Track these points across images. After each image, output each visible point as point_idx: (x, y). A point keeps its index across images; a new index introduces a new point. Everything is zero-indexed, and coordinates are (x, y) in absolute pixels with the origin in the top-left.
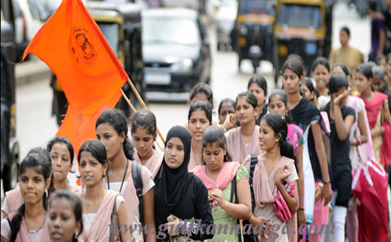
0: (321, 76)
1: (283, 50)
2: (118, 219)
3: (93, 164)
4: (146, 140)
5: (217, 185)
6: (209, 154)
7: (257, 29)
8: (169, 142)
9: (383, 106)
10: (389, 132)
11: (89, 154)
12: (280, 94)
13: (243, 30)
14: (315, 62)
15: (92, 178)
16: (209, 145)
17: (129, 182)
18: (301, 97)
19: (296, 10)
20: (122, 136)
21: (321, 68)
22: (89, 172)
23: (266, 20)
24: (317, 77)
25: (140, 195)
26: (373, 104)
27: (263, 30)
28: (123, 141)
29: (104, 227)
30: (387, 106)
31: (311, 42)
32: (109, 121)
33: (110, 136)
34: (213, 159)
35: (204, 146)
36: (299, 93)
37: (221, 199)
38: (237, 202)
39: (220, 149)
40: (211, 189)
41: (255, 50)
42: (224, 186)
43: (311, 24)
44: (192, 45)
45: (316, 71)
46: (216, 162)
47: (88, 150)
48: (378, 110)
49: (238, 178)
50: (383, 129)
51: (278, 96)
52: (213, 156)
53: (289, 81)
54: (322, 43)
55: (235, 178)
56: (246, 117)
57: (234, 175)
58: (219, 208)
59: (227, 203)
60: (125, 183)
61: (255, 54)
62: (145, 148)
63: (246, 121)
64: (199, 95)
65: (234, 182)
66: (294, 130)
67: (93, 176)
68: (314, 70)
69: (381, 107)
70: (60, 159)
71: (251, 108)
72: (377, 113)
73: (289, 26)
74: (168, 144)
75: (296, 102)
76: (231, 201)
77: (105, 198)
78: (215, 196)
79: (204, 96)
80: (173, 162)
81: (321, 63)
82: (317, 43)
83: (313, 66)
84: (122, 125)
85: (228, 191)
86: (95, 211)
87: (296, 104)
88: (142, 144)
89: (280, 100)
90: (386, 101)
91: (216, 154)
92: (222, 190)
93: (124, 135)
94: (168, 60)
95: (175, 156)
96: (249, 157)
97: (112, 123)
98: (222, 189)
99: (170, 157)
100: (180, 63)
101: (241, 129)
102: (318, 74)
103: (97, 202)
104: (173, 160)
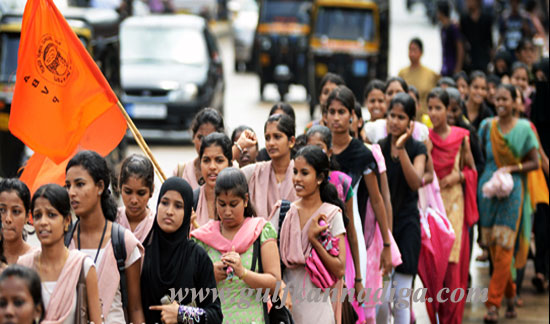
0: (377, 104)
1: (322, 70)
2: (85, 289)
3: (51, 215)
4: (141, 193)
5: (233, 247)
6: (224, 205)
7: (285, 42)
8: (165, 196)
9: (463, 144)
10: (471, 179)
11: (46, 201)
12: (321, 132)
13: (266, 44)
14: (368, 87)
15: (50, 235)
16: (223, 192)
17: (108, 249)
18: (351, 138)
19: (339, 16)
20: (100, 186)
21: (377, 93)
22: (46, 225)
23: (296, 30)
24: (371, 105)
25: (121, 269)
26: (450, 141)
27: (293, 42)
28: (100, 192)
29: (68, 300)
30: (468, 145)
31: (360, 58)
32: (83, 164)
33: (84, 184)
34: (228, 212)
35: (218, 194)
36: (348, 133)
37: (238, 266)
38: (261, 271)
39: (239, 199)
40: (226, 252)
41: (283, 70)
42: (243, 248)
43: (361, 34)
44: (198, 66)
45: (370, 98)
46: (232, 216)
47: (45, 196)
48: (457, 149)
49: (263, 239)
50: (463, 174)
51: (318, 135)
52: (228, 208)
53: (337, 116)
54: (376, 60)
55: (259, 239)
56: (277, 149)
57: (257, 234)
58: (235, 278)
59: (247, 271)
60: (102, 251)
61: (282, 76)
62: (139, 205)
63: (276, 154)
64: (204, 126)
65: (258, 244)
66: (339, 179)
67: (51, 232)
68: (367, 96)
69: (460, 147)
70: (9, 212)
71: (284, 138)
72: (455, 154)
73: (330, 38)
74: (162, 199)
75: (344, 144)
76: (253, 269)
77: (68, 260)
78: (229, 261)
79: (210, 126)
80: (168, 224)
81: (377, 87)
82: (368, 59)
83: (365, 92)
84: (100, 171)
85: (249, 256)
86: (55, 278)
87: (344, 148)
88: (135, 198)
89: (321, 139)
90: (467, 138)
91: (233, 205)
92: (240, 254)
93: (103, 184)
94: (164, 86)
95: (171, 215)
96: (279, 202)
97: (86, 167)
98: (241, 252)
99: (165, 216)
100: (179, 89)
101: (272, 164)
102: (373, 101)
103: (57, 267)
104: (169, 221)
